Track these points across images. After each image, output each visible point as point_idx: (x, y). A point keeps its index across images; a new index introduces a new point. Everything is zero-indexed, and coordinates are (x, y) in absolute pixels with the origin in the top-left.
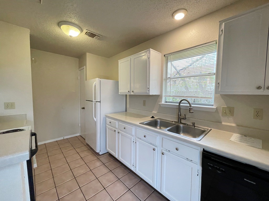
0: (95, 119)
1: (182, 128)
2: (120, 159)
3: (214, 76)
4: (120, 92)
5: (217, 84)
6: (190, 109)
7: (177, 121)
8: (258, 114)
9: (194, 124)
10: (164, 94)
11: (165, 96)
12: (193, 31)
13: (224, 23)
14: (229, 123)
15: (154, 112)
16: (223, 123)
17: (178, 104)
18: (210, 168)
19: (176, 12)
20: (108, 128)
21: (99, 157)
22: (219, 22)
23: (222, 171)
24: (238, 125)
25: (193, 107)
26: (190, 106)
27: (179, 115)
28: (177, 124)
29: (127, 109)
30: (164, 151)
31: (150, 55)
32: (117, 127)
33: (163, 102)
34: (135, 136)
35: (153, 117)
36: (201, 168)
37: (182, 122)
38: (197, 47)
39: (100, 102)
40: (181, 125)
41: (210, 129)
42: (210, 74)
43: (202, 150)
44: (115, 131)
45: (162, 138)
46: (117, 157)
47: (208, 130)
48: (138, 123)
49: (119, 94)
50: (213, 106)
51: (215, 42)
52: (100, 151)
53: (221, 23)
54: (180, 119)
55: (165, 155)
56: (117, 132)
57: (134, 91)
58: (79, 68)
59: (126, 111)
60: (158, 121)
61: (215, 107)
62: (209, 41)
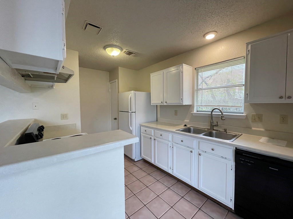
0: (131, 128)
1: (214, 134)
2: (157, 164)
3: (244, 87)
4: (153, 103)
5: (246, 95)
6: (222, 117)
7: (210, 128)
8: (284, 119)
9: (225, 130)
10: (195, 104)
11: (197, 106)
12: (223, 47)
13: (250, 45)
14: (258, 128)
15: (186, 121)
16: (253, 129)
17: (210, 113)
18: (242, 162)
19: (207, 33)
20: (143, 136)
21: (135, 163)
22: (246, 43)
23: (252, 163)
24: (266, 130)
25: (225, 115)
26: (222, 114)
27: (211, 122)
28: (210, 131)
29: (158, 118)
30: (200, 153)
31: (183, 69)
32: (153, 135)
33: (195, 111)
34: (172, 141)
35: (185, 125)
36: (234, 163)
37: (214, 129)
38: (226, 62)
39: (135, 112)
40: (214, 132)
41: (241, 134)
42: (239, 86)
43: (235, 148)
44: (151, 138)
45: (199, 141)
46: (153, 162)
47: (240, 135)
48: (174, 130)
49: (151, 104)
50: (243, 114)
51: (243, 57)
52: (136, 158)
53: (248, 44)
54: (212, 126)
55: (202, 156)
56: (152, 139)
57: (167, 101)
58: (110, 81)
59: (157, 121)
60: (191, 128)
61: (245, 115)
62: (237, 57)
